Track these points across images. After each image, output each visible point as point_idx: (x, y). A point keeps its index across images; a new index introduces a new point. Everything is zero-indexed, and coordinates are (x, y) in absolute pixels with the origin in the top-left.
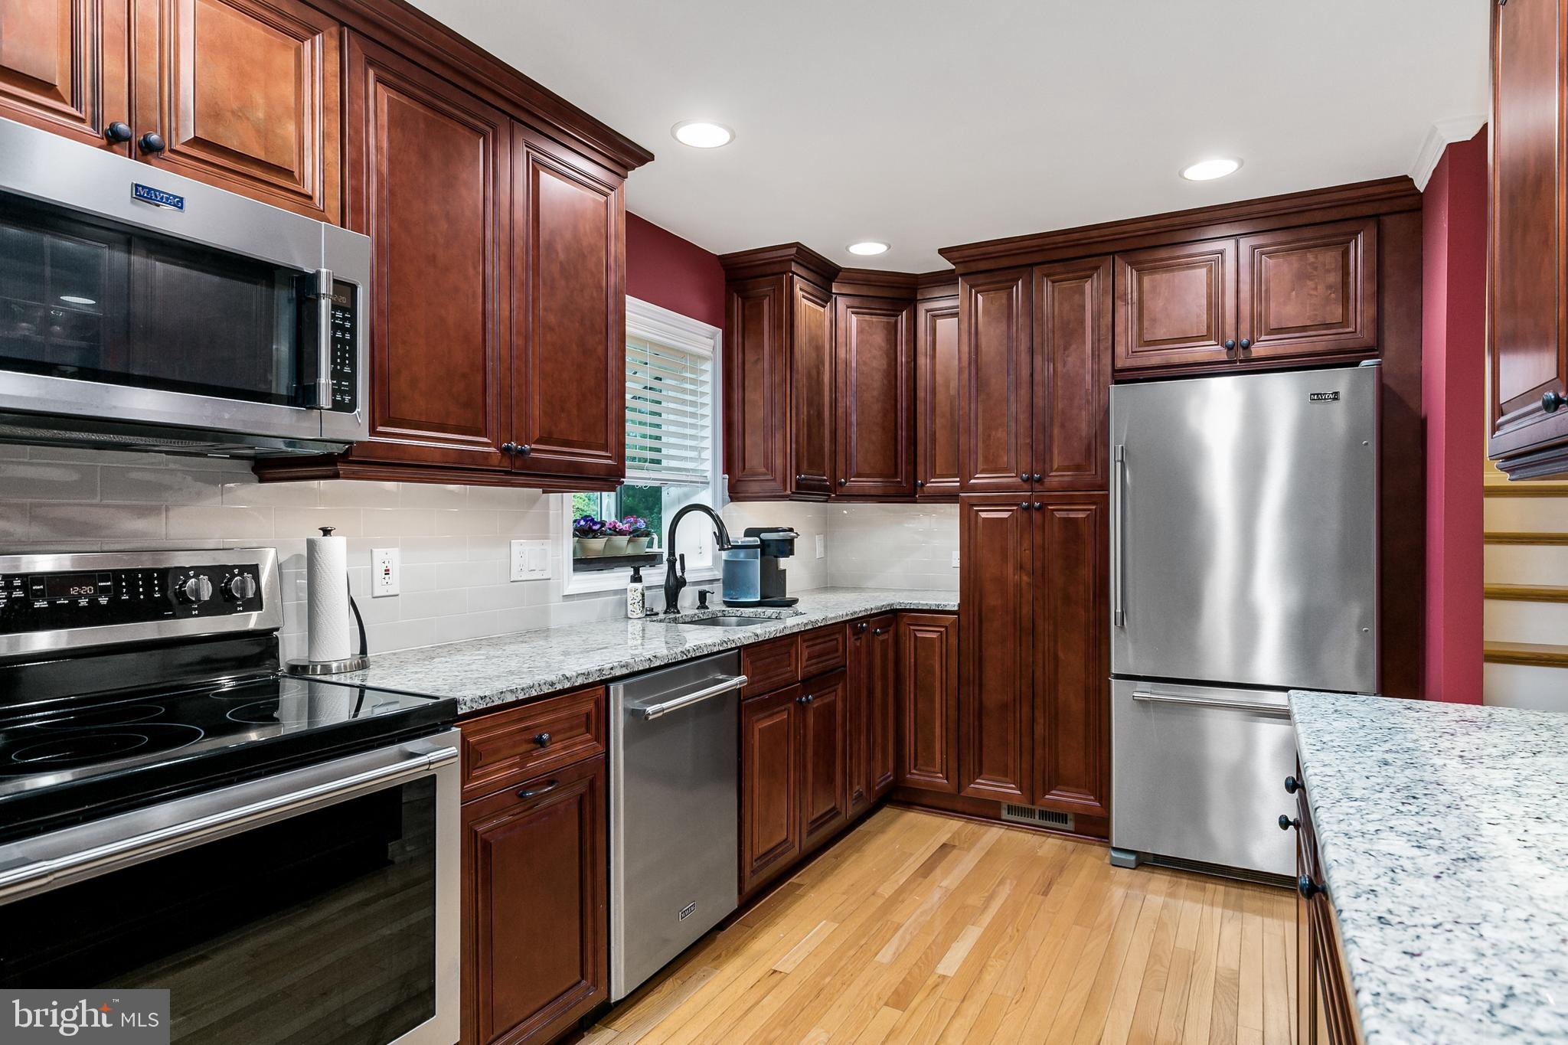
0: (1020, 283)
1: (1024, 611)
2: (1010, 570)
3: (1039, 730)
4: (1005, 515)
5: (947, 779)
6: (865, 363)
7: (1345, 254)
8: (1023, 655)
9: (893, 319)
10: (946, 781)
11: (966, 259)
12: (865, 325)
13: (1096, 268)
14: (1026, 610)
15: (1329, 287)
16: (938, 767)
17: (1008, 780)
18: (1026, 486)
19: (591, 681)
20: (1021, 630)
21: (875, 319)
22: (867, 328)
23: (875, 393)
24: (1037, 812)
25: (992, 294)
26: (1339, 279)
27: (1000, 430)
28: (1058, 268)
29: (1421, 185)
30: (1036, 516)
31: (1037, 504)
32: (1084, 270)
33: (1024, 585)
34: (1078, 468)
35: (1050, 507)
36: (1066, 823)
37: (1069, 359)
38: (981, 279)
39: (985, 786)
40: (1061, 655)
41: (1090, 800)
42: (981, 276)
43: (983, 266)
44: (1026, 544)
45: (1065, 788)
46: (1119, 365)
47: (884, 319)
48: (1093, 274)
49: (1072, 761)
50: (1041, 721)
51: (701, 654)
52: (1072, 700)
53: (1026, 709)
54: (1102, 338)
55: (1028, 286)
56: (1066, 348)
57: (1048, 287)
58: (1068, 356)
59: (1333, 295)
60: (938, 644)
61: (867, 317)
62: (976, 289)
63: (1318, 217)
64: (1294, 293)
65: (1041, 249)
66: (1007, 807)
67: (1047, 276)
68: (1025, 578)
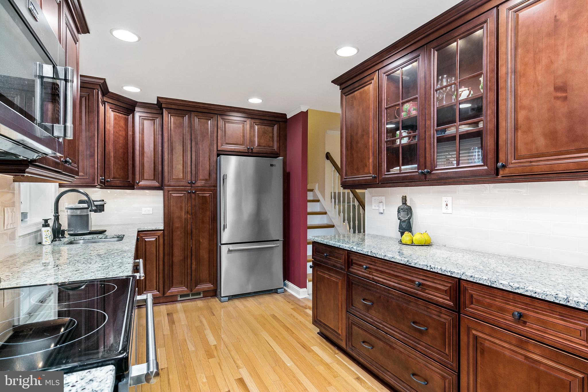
0: (187, 116)
1: (188, 227)
2: (183, 214)
3: (194, 266)
4: (182, 195)
5: (159, 292)
6: (117, 132)
7: (273, 129)
8: (188, 242)
9: (127, 117)
10: (158, 293)
11: (167, 103)
12: (116, 117)
13: (212, 118)
14: (189, 227)
15: (270, 137)
16: (155, 288)
17: (183, 286)
18: (189, 185)
20: (187, 234)
21: (120, 115)
22: (118, 118)
23: (121, 145)
24: (190, 295)
25: (177, 118)
26: (272, 135)
27: (180, 165)
28: (200, 114)
29: (288, 117)
30: (193, 195)
31: (194, 191)
32: (209, 117)
33: (189, 219)
34: (206, 180)
35: (197, 192)
36: (200, 295)
37: (204, 145)
38: (172, 111)
39: (174, 290)
40: (201, 240)
41: (210, 285)
42: (173, 110)
43: (173, 107)
44: (189, 204)
45: (203, 283)
46: (219, 149)
47: (124, 116)
48: (211, 119)
49: (205, 274)
50: (195, 263)
52: (204, 254)
53: (189, 260)
54: (214, 140)
55: (190, 118)
56: (202, 141)
57: (196, 120)
58: (203, 144)
59: (271, 139)
60: (155, 243)
61: (117, 114)
62: (171, 114)
63: (267, 118)
64: (262, 137)
65: (194, 107)
66: (180, 296)
67: (196, 116)
68: (189, 216)
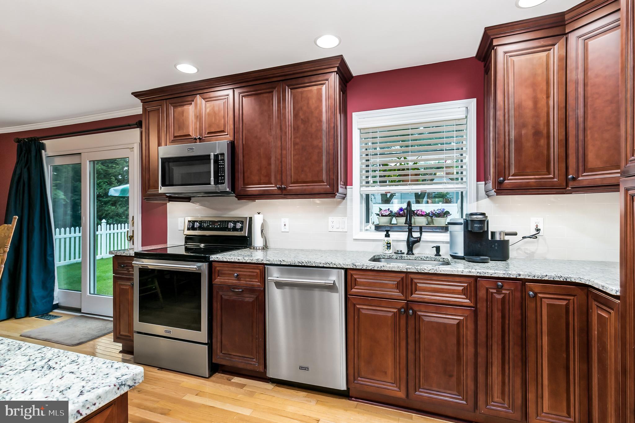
19: (253, 262)
51: (310, 265)
